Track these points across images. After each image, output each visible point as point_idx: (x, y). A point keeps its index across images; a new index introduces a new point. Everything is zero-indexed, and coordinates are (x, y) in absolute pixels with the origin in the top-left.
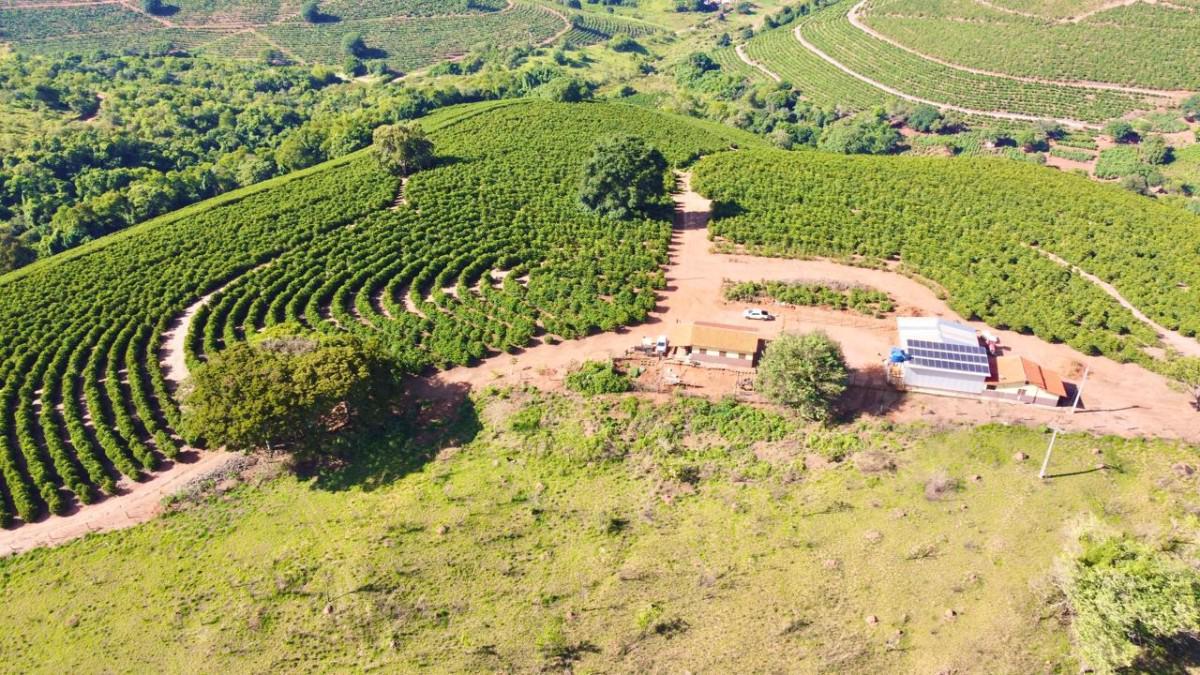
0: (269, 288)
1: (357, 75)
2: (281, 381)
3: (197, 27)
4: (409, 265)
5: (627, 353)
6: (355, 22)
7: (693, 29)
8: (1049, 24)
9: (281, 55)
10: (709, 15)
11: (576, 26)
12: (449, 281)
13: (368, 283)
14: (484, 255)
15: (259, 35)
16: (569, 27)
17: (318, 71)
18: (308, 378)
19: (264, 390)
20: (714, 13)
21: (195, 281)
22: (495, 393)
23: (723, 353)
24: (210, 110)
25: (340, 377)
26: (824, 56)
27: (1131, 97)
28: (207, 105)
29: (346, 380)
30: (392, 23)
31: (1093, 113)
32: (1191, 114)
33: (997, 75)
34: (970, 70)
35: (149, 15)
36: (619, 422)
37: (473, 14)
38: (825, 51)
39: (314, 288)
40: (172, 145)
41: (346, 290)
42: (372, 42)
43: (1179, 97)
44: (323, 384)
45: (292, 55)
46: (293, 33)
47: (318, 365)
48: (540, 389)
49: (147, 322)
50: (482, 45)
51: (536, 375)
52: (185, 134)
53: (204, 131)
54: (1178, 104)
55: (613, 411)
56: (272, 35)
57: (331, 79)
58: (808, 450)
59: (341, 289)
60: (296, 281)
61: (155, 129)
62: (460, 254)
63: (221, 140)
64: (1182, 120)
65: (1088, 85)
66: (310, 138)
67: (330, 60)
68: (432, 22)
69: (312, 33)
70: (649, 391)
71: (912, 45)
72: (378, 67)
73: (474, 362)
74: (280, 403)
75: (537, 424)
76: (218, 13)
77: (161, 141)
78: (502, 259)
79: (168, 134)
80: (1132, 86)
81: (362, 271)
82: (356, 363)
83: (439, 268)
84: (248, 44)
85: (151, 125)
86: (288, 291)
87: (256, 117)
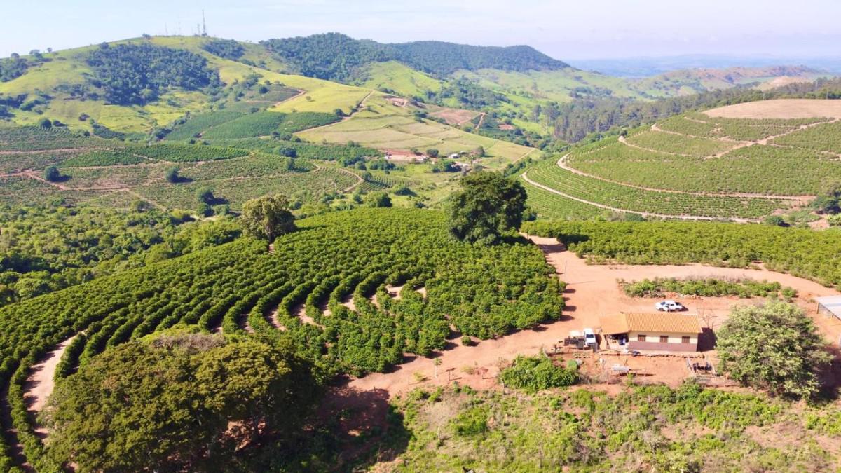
0: (154, 315)
1: (206, 216)
2: (182, 379)
3: (85, 189)
4: (300, 286)
5: (556, 346)
6: (205, 182)
7: (447, 182)
8: (701, 159)
9: (148, 204)
10: (455, 174)
11: (366, 180)
12: (344, 297)
13: (260, 302)
14: (376, 273)
15: (132, 193)
16: (361, 180)
17: (177, 213)
18: (216, 374)
19: (158, 391)
20: (458, 173)
21: (73, 318)
22: (425, 396)
23: (664, 338)
24: (92, 236)
25: (256, 374)
26: (548, 189)
27: (773, 201)
28: (88, 233)
29: (264, 376)
30: (233, 182)
31: (750, 213)
32: (821, 209)
33: (676, 192)
34: (656, 190)
35: (48, 182)
36: (579, 417)
37: (292, 174)
38: (548, 186)
39: (202, 311)
40: (59, 259)
41: (237, 310)
42: (218, 194)
43: (805, 199)
44: (235, 381)
45: (157, 205)
46: (158, 190)
47: (227, 359)
48: (474, 388)
49: (15, 356)
50: (300, 192)
51: (464, 375)
52: (69, 251)
53: (86, 249)
54: (806, 204)
55: (566, 405)
56: (142, 192)
57: (187, 218)
58: (812, 432)
59: (232, 309)
60: (182, 306)
61: (45, 247)
62: (348, 274)
63: (99, 254)
64: (814, 213)
65: (741, 195)
66: (175, 244)
67: (186, 207)
68: (262, 180)
69: (172, 189)
70: (598, 382)
71: (609, 177)
72: (224, 210)
73: (389, 368)
74: (179, 406)
75: (484, 428)
76: (102, 179)
77: (49, 257)
78: (395, 275)
79: (56, 251)
80: (770, 194)
81: (252, 293)
82: (273, 358)
83: (331, 287)
84: (124, 199)
85: (42, 245)
86: (174, 316)
87: (129, 239)
